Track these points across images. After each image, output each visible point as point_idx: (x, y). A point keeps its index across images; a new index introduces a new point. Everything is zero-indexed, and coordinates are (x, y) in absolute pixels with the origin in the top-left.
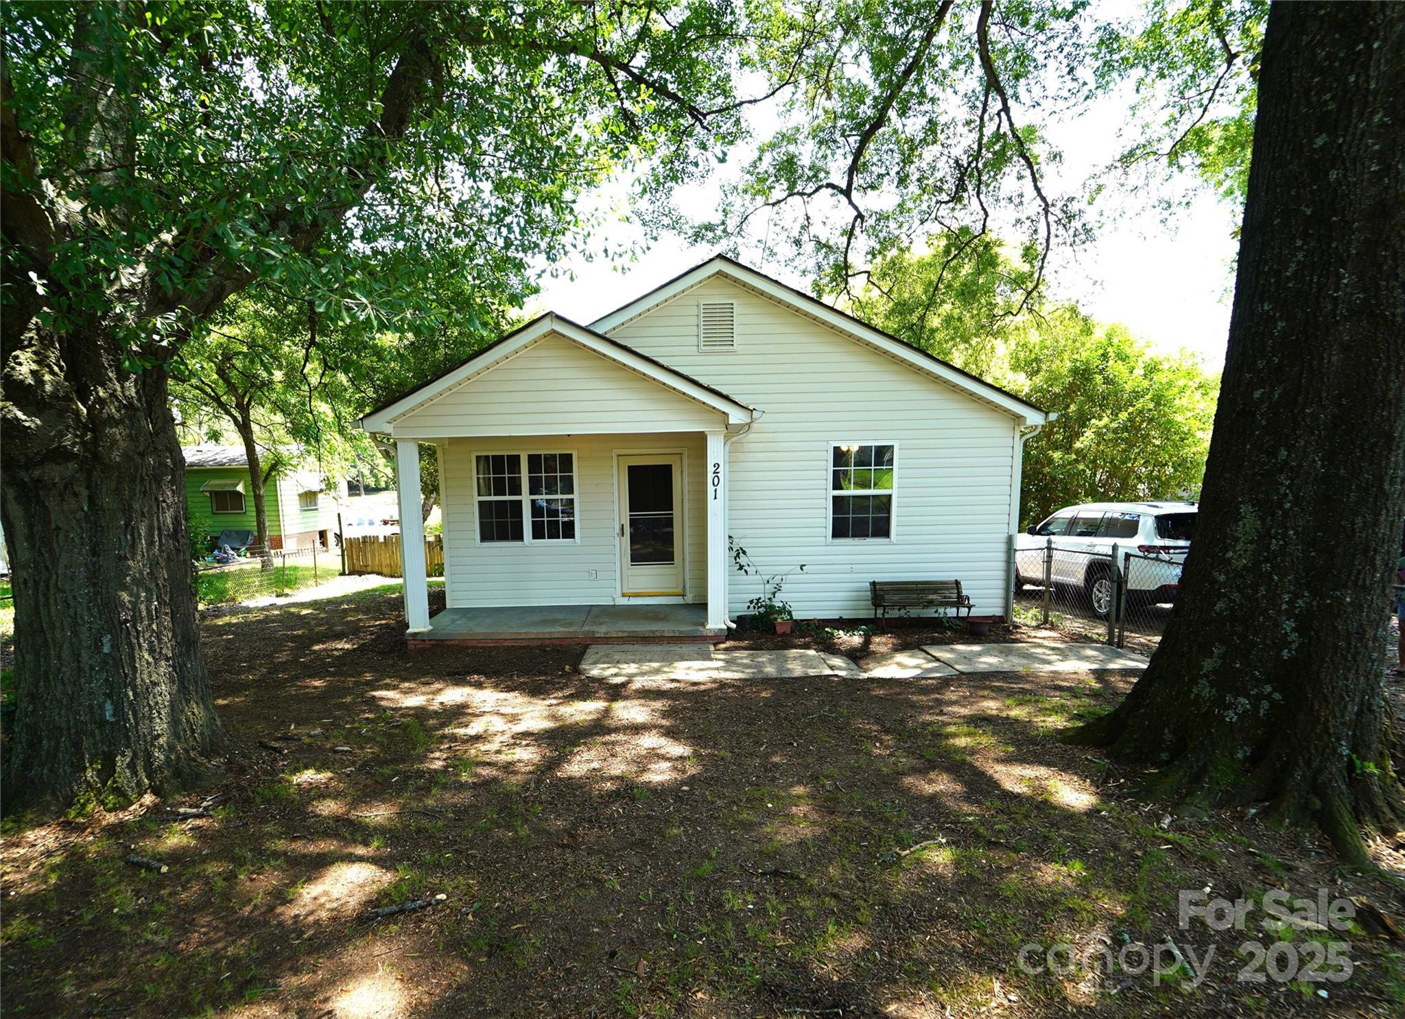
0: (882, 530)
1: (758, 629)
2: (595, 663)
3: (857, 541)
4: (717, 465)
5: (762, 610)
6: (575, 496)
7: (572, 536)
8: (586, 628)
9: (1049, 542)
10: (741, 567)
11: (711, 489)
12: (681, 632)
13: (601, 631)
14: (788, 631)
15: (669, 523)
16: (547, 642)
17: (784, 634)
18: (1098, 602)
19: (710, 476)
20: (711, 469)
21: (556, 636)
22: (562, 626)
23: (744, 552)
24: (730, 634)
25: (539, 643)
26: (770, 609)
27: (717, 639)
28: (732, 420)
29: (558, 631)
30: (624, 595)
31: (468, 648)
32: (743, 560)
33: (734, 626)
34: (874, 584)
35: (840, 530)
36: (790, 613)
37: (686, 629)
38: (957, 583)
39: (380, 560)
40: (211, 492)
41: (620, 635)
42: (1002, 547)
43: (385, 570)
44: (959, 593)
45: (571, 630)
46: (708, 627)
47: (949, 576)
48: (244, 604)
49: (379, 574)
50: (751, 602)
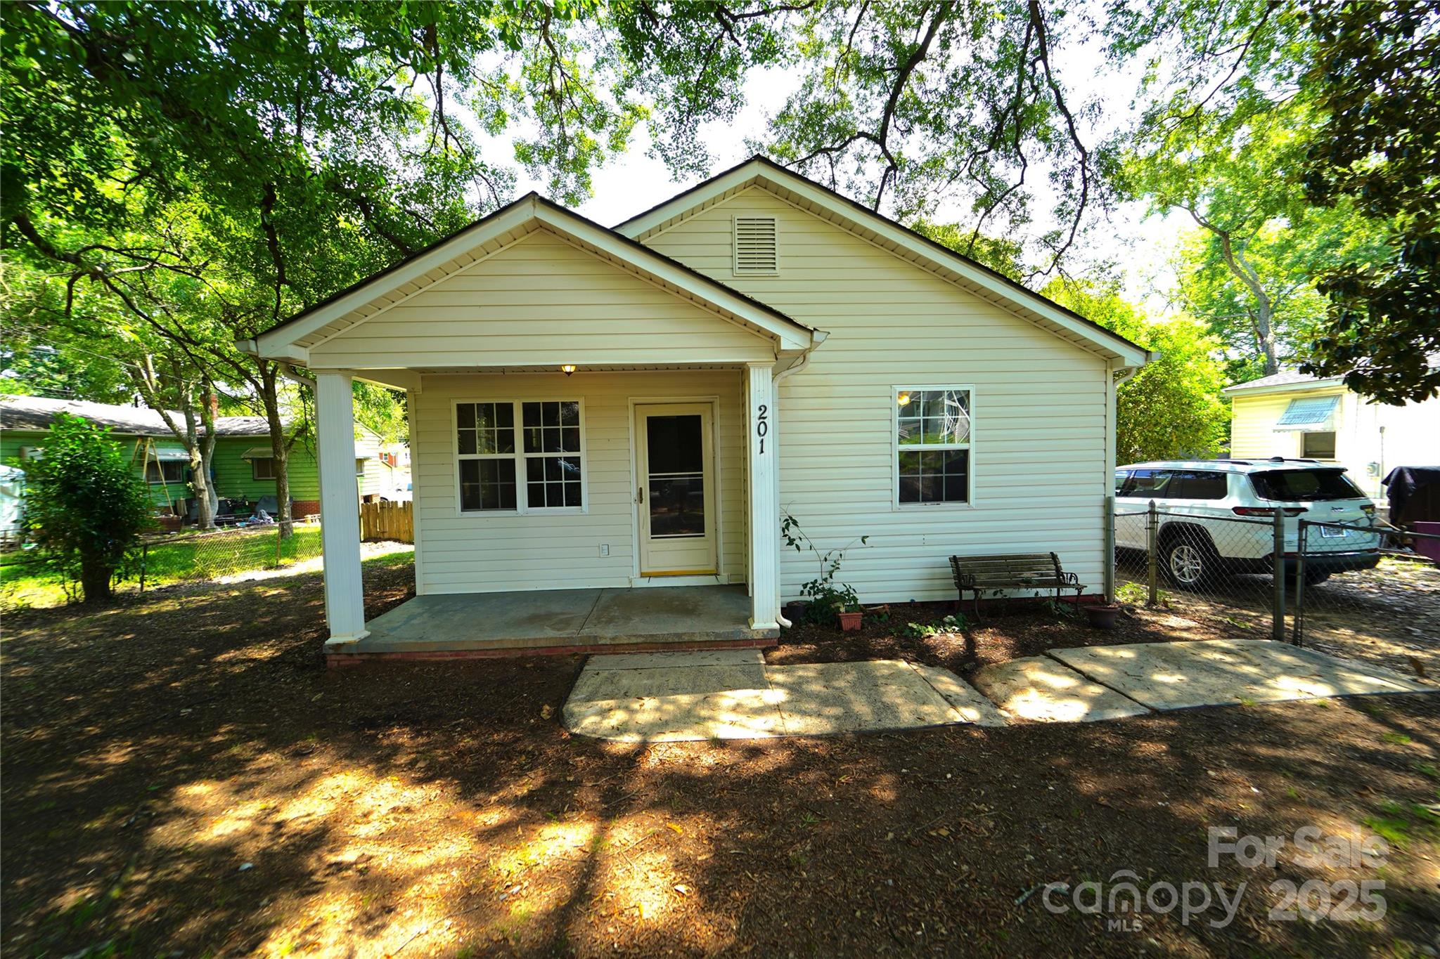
0: (958, 491)
1: (815, 621)
2: (589, 699)
3: (929, 506)
4: (763, 408)
5: (819, 597)
6: (582, 454)
7: (579, 503)
8: (586, 631)
9: (1152, 505)
10: (791, 542)
11: (755, 439)
12: (717, 635)
13: (607, 634)
14: (858, 627)
15: (698, 485)
16: (530, 653)
17: (852, 632)
18: (1180, 570)
19: (754, 422)
20: (755, 413)
21: (543, 644)
22: (553, 627)
23: (795, 523)
24: (785, 636)
25: (519, 654)
26: (830, 596)
27: (768, 644)
28: (786, 345)
29: (545, 635)
30: (643, 575)
31: (414, 664)
32: (793, 531)
33: (788, 623)
34: (954, 559)
35: (908, 494)
36: (855, 599)
37: (724, 629)
38: (1054, 557)
39: (398, 526)
40: (252, 459)
41: (634, 640)
42: (1099, 512)
43: (404, 537)
44: (1058, 569)
45: (564, 634)
46: (755, 626)
47: (1042, 548)
48: (215, 581)
49: (396, 540)
50: (805, 586)
